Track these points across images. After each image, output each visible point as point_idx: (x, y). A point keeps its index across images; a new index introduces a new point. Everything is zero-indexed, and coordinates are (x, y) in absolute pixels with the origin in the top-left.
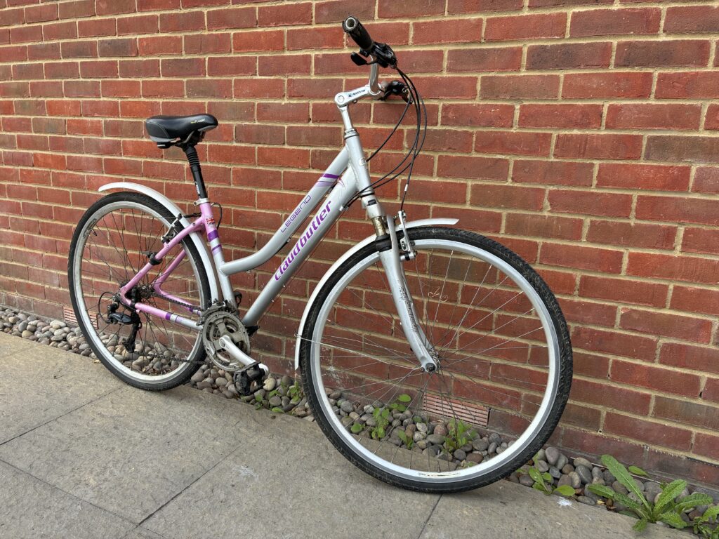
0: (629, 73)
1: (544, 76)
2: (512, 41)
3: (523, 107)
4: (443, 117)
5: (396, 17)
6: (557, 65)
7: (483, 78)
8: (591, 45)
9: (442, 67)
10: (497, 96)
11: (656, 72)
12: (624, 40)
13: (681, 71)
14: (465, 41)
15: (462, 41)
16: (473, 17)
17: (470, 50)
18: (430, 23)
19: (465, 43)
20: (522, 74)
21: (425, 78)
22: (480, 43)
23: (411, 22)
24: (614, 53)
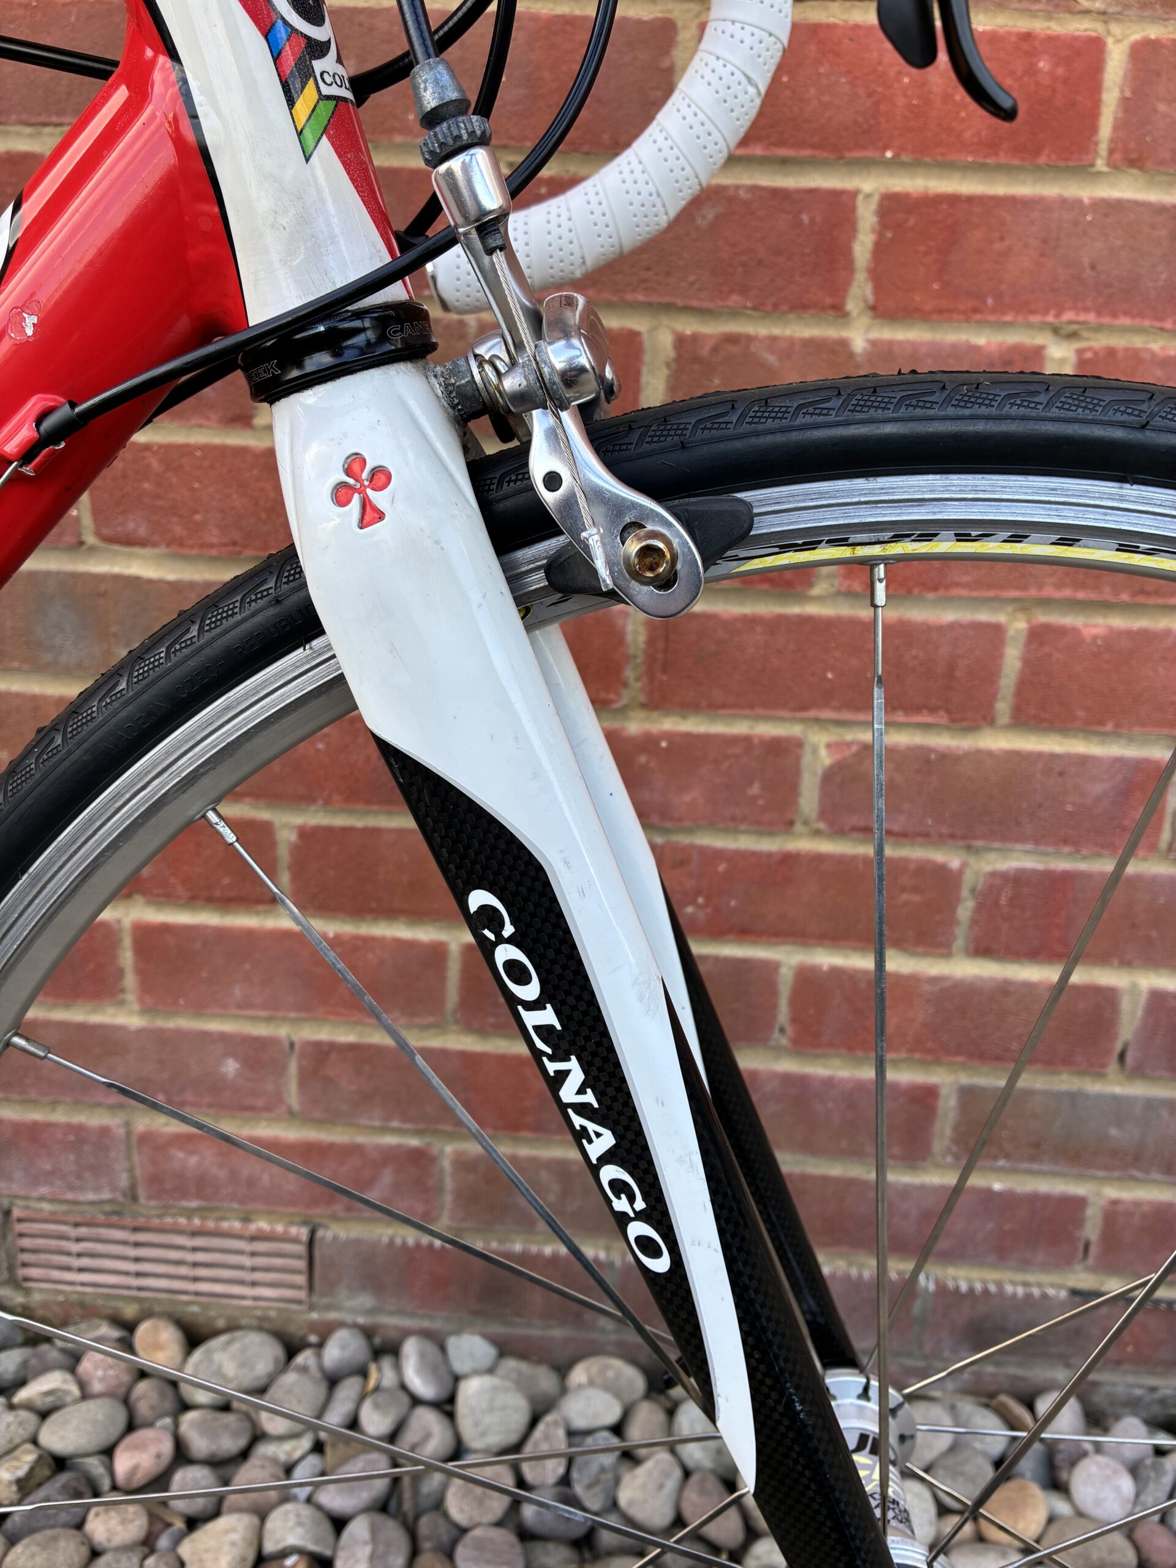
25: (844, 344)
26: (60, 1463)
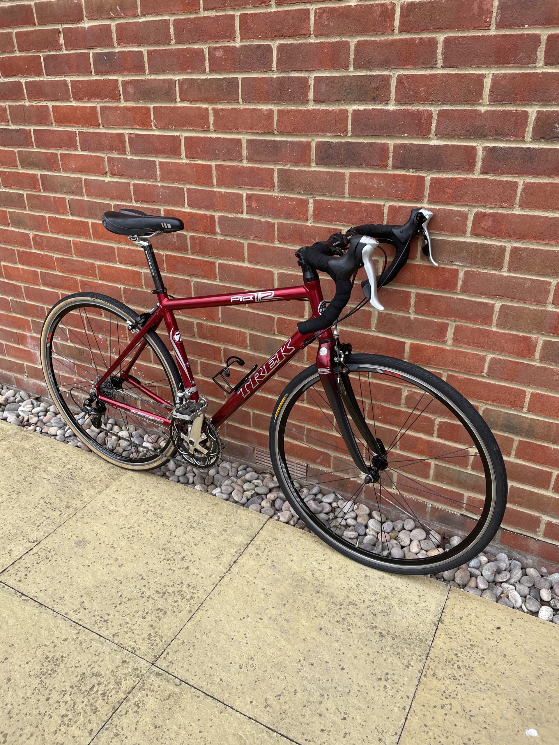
0: (405, 176)
1: (332, 172)
2: (301, 135)
3: (315, 202)
4: (247, 206)
5: (196, 101)
6: (342, 163)
7: (279, 169)
8: (371, 144)
9: (242, 156)
10: (293, 189)
11: (429, 177)
12: (400, 141)
13: (450, 176)
14: (260, 131)
15: (257, 131)
16: (265, 107)
17: (266, 141)
18: (227, 110)
19: (260, 134)
20: (313, 169)
21: (228, 166)
22: (273, 134)
23: (210, 107)
24: (391, 155)
25: (409, 317)
26: (258, 494)
